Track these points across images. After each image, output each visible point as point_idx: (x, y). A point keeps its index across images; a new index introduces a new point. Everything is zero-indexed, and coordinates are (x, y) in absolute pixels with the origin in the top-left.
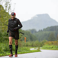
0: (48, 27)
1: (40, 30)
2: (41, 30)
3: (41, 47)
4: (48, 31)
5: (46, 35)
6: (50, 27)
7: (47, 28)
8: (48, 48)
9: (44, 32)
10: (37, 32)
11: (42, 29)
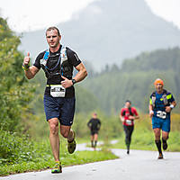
0: (143, 54)
1: (107, 67)
2: (115, 67)
3: (115, 137)
4: (142, 69)
5: (135, 87)
6: (152, 55)
7: (138, 59)
8: (144, 143)
9: (126, 75)
10: (97, 75)
11: (119, 64)
